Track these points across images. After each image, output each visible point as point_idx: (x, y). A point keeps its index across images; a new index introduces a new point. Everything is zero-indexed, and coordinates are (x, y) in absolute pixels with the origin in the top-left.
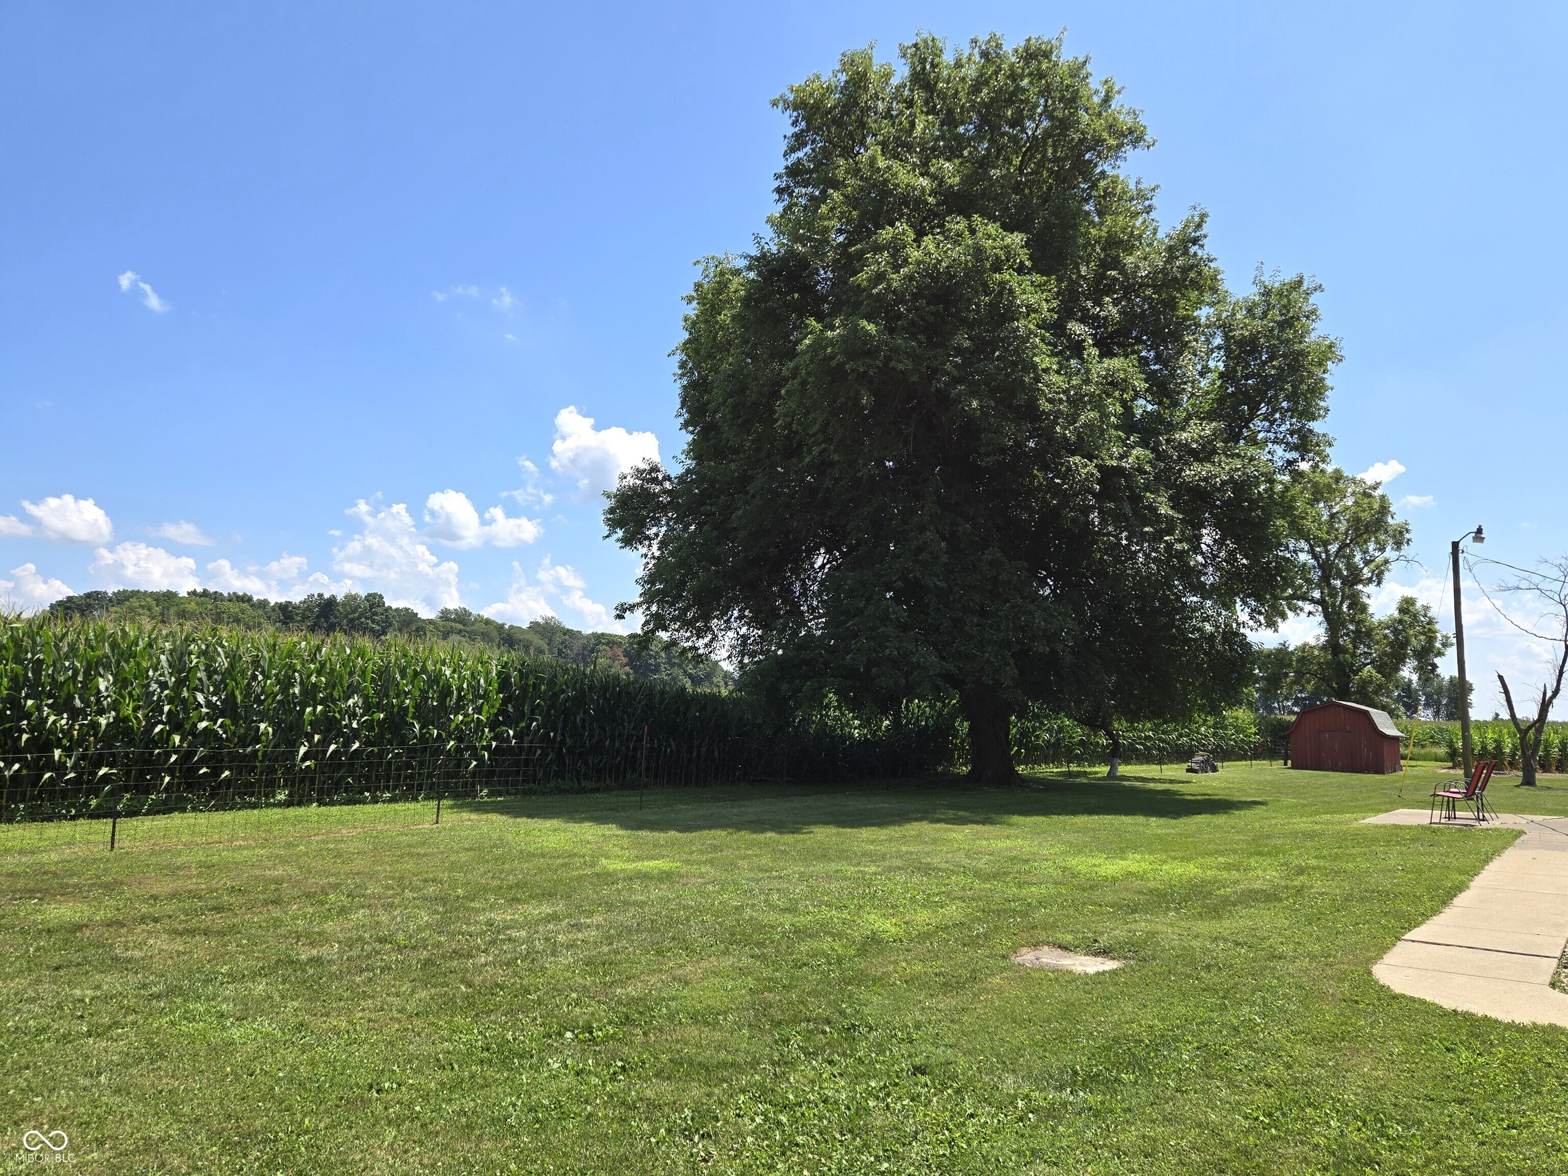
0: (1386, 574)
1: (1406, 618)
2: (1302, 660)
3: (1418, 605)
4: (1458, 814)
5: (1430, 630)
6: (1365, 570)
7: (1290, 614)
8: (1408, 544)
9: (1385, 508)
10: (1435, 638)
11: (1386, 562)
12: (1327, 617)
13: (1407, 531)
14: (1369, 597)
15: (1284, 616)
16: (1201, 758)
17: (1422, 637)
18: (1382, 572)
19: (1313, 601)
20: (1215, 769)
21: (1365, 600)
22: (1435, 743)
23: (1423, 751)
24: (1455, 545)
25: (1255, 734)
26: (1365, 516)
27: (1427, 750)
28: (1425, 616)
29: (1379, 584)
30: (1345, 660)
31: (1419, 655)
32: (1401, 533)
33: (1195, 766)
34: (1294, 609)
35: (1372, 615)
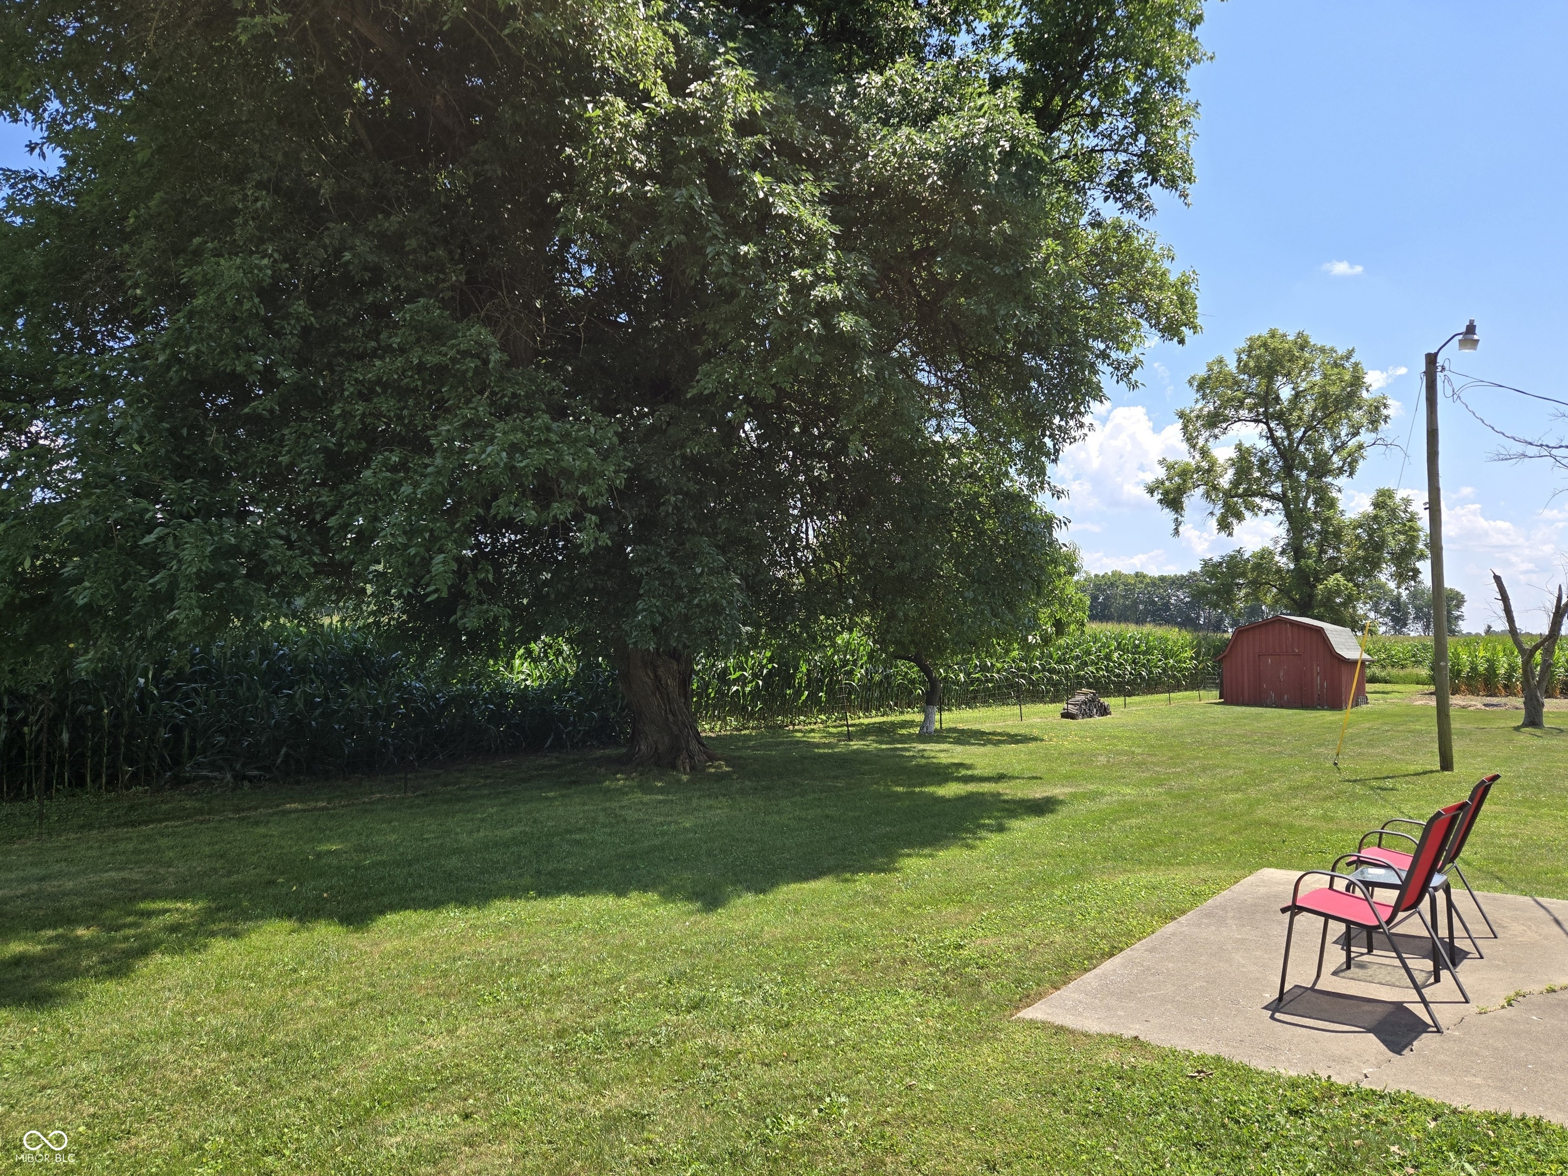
0: (1361, 462)
1: (1383, 513)
2: (1258, 567)
3: (1398, 497)
4: (1375, 952)
5: (1411, 528)
6: (1335, 458)
7: (1247, 514)
8: (1386, 422)
9: (1358, 378)
10: (1417, 537)
11: (1361, 447)
12: (1289, 515)
13: (1385, 406)
14: (1340, 491)
15: (1240, 517)
16: (1083, 698)
17: (1402, 537)
18: (1355, 461)
19: (1274, 497)
20: (1104, 711)
21: (1334, 494)
22: (1417, 663)
23: (1402, 673)
24: (1431, 359)
25: (1192, 658)
26: (1334, 390)
27: (1407, 671)
28: (1405, 511)
29: (1351, 474)
30: (1307, 566)
31: (1398, 559)
32: (1377, 408)
33: (1073, 709)
34: (1252, 508)
35: (1342, 512)
